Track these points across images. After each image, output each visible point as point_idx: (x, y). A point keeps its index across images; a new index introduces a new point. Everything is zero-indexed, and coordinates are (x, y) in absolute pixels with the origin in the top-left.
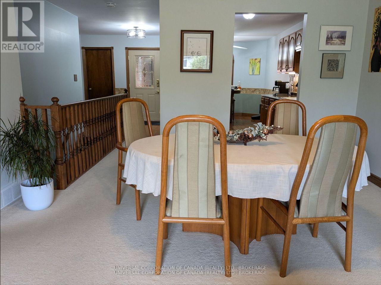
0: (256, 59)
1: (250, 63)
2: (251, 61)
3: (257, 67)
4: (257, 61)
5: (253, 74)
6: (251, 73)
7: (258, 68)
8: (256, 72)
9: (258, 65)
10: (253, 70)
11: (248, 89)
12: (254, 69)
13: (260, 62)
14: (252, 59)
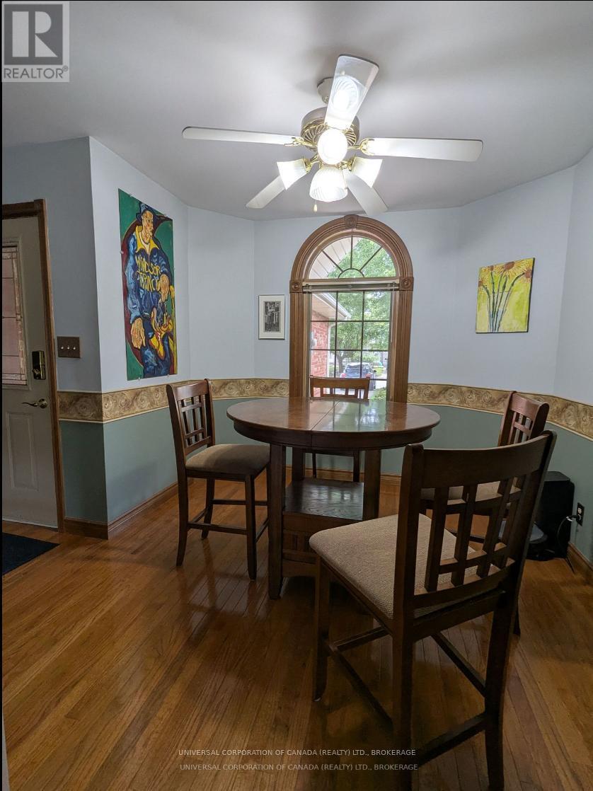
0: (510, 265)
1: (480, 283)
2: (487, 278)
3: (515, 297)
4: (516, 271)
5: (495, 330)
6: (484, 325)
7: (518, 303)
8: (512, 319)
9: (522, 287)
10: (494, 314)
11: (471, 390)
12: (501, 309)
13: (530, 274)
14: (492, 268)
